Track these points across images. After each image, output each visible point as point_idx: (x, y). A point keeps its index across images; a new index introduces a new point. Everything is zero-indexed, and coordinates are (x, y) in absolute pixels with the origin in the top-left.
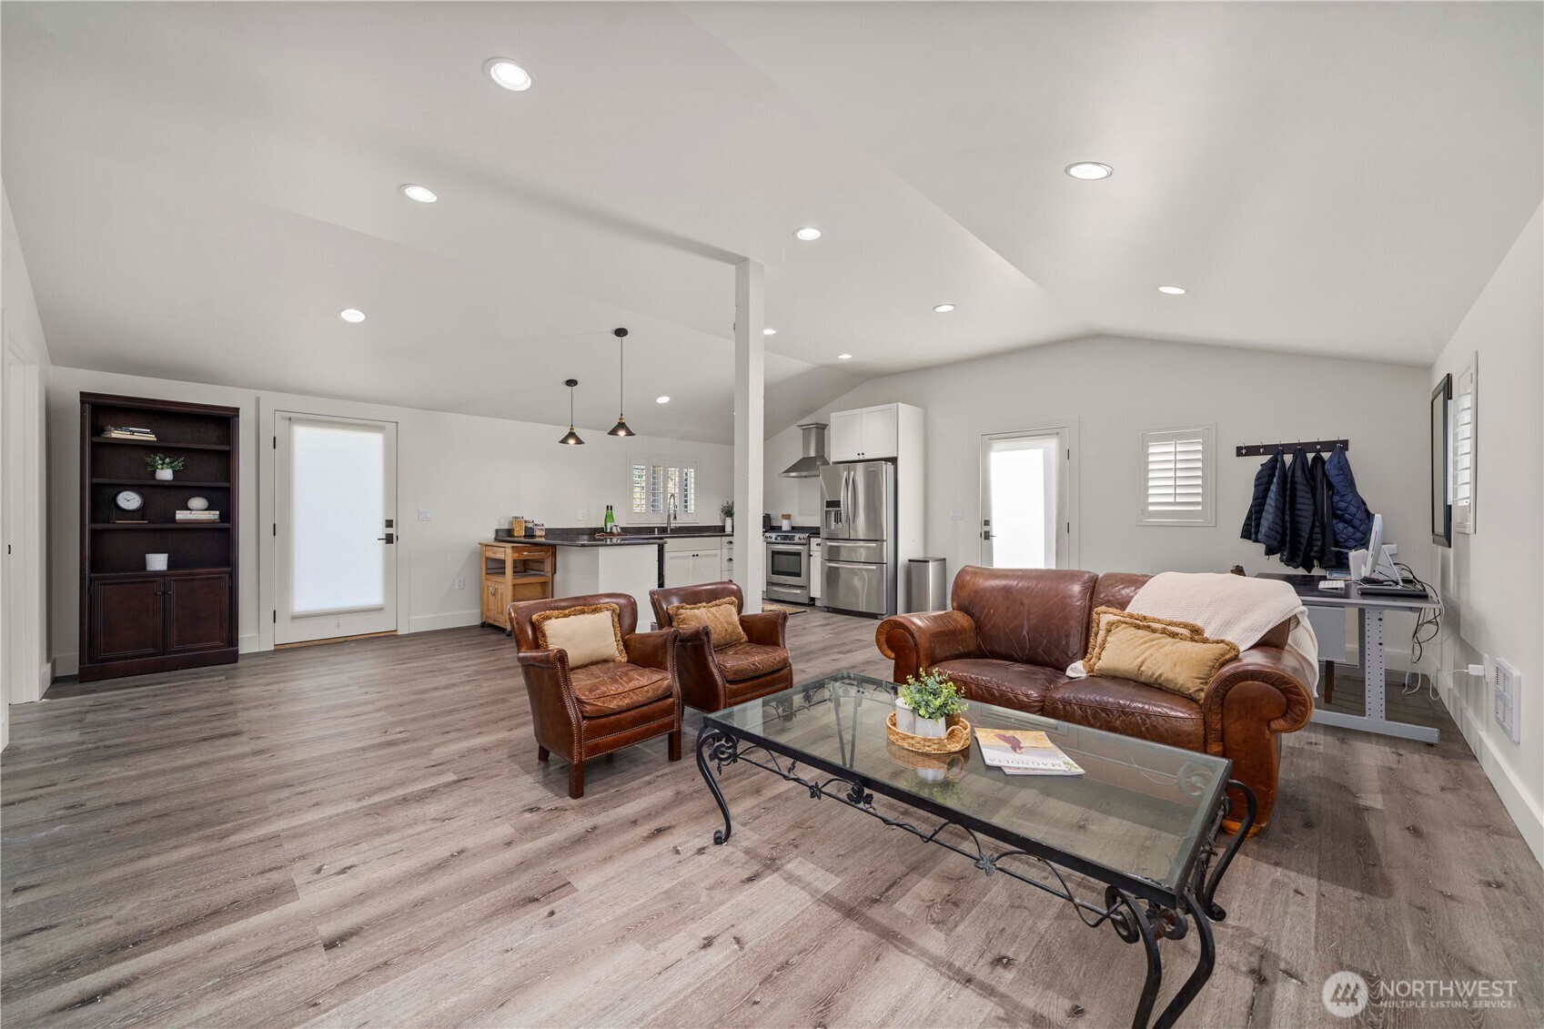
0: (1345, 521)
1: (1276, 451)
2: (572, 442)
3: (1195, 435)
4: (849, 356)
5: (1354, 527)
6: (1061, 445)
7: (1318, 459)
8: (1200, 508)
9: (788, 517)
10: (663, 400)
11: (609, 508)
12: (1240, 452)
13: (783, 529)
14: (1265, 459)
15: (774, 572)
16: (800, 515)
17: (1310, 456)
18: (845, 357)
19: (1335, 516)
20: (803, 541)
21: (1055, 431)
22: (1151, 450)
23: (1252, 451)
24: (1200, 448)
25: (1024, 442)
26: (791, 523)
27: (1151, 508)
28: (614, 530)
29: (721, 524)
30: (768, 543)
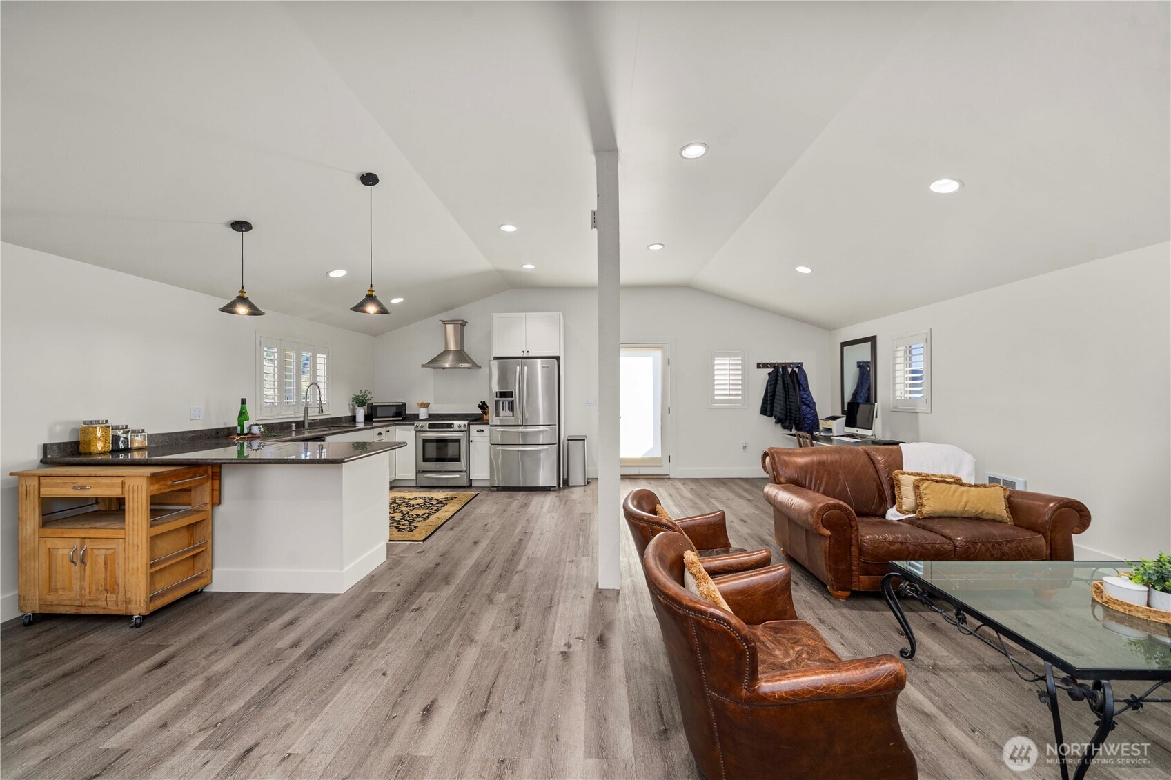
0: (806, 405)
1: (775, 366)
2: (242, 310)
3: (736, 355)
4: (533, 267)
5: (810, 407)
6: (664, 355)
7: (793, 371)
8: (740, 398)
9: (426, 405)
10: (338, 274)
11: (243, 401)
12: (759, 365)
13: (420, 418)
14: (771, 370)
15: (425, 460)
16: (435, 403)
17: (790, 370)
18: (529, 267)
19: (803, 402)
20: (463, 428)
21: (660, 345)
22: (716, 362)
23: (765, 366)
24: (740, 362)
25: (639, 351)
26: (428, 411)
27: (716, 397)
28: (255, 430)
29: (349, 414)
30: (417, 432)
